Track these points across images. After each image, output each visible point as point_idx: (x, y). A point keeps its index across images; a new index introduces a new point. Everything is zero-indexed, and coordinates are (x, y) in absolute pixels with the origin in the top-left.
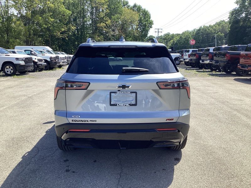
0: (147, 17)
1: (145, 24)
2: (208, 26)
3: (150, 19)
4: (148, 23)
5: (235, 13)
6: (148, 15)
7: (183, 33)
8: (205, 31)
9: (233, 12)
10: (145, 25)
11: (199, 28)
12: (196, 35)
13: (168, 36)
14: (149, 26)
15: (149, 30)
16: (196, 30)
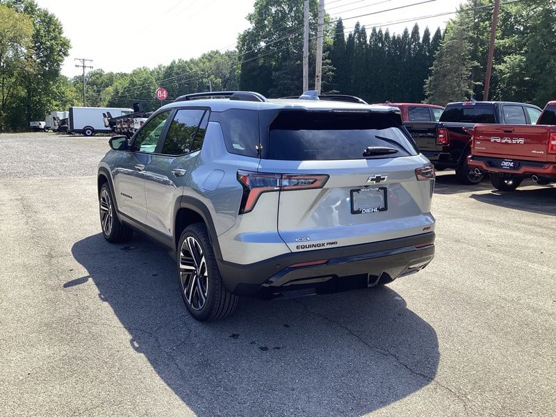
0: (54, 30)
1: (52, 45)
2: (188, 60)
3: (62, 35)
4: (57, 44)
5: (248, 40)
6: (55, 24)
7: (135, 73)
8: (184, 70)
9: (245, 36)
10: (51, 49)
11: (169, 64)
12: (165, 78)
13: (101, 76)
14: (60, 51)
15: (61, 61)
16: (164, 67)
